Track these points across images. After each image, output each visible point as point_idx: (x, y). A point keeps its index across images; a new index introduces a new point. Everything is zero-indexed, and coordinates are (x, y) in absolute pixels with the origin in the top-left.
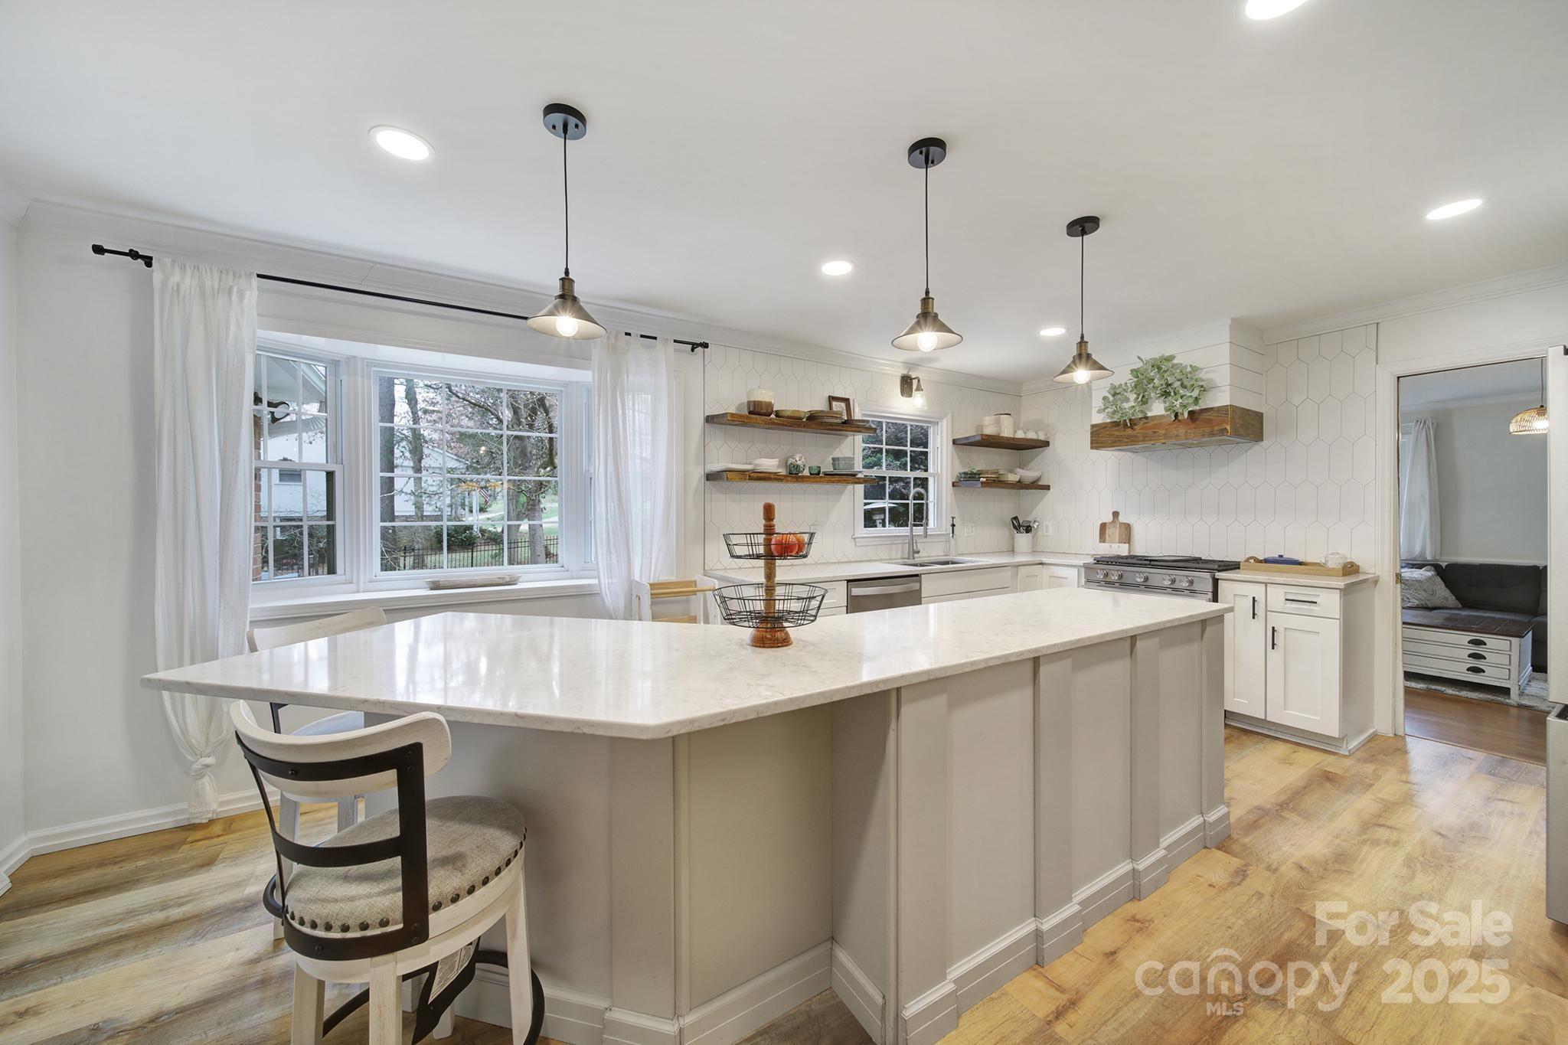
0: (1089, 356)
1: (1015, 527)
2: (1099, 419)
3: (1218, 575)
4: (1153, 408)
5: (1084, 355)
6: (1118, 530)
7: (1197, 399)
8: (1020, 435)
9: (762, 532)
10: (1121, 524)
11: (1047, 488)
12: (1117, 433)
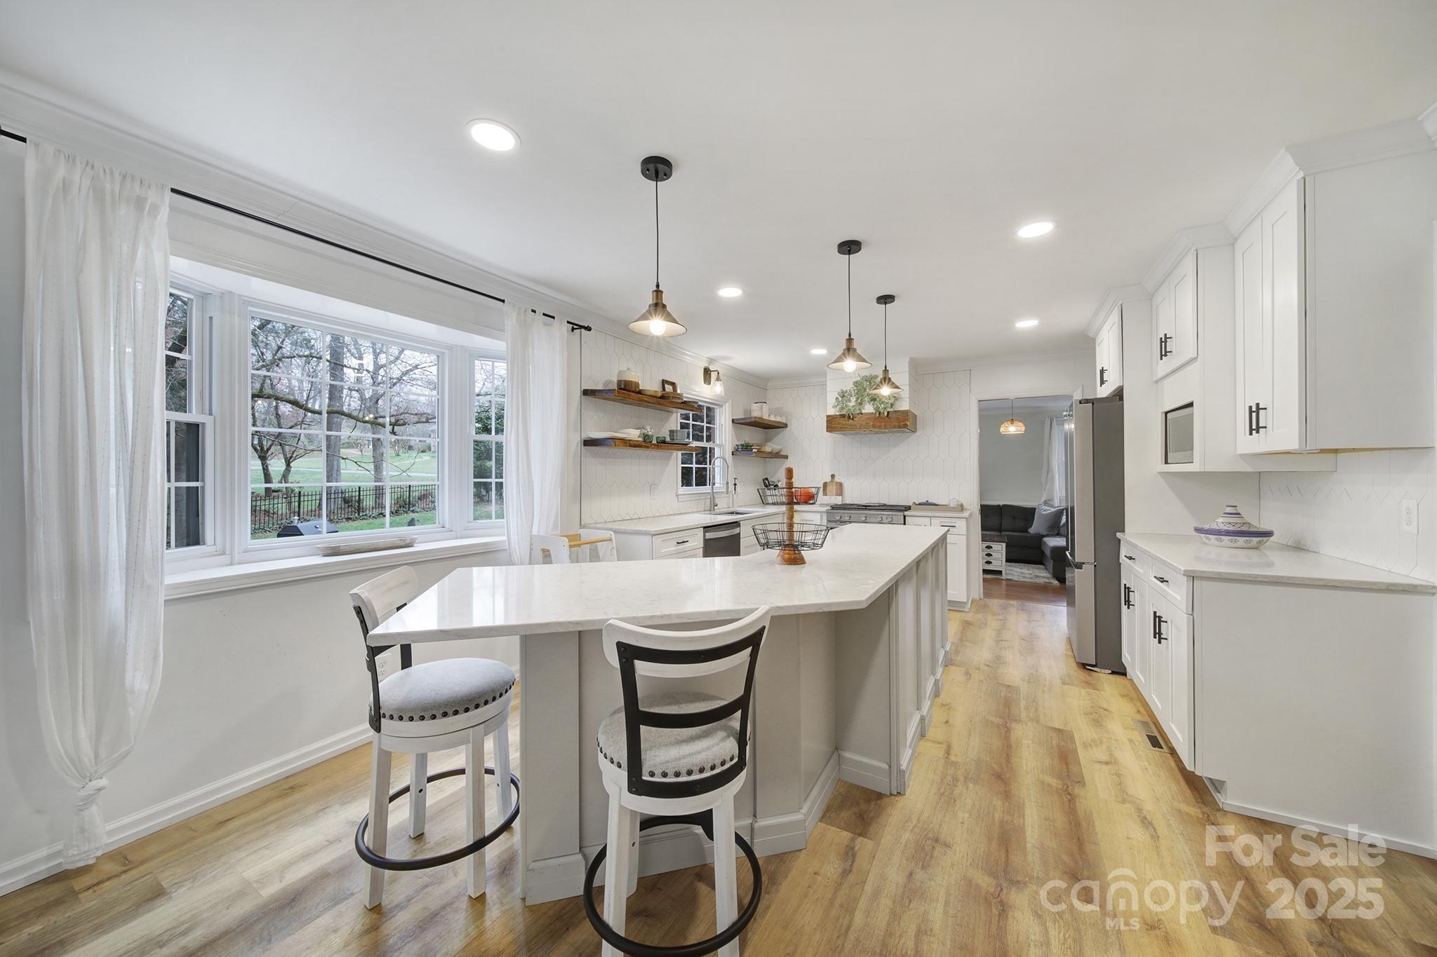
0: (890, 379)
1: (766, 486)
2: (832, 411)
3: (906, 513)
4: (866, 407)
5: (887, 379)
6: (835, 487)
7: (892, 405)
8: (772, 418)
9: (784, 486)
10: (837, 483)
11: (786, 457)
12: (844, 422)
